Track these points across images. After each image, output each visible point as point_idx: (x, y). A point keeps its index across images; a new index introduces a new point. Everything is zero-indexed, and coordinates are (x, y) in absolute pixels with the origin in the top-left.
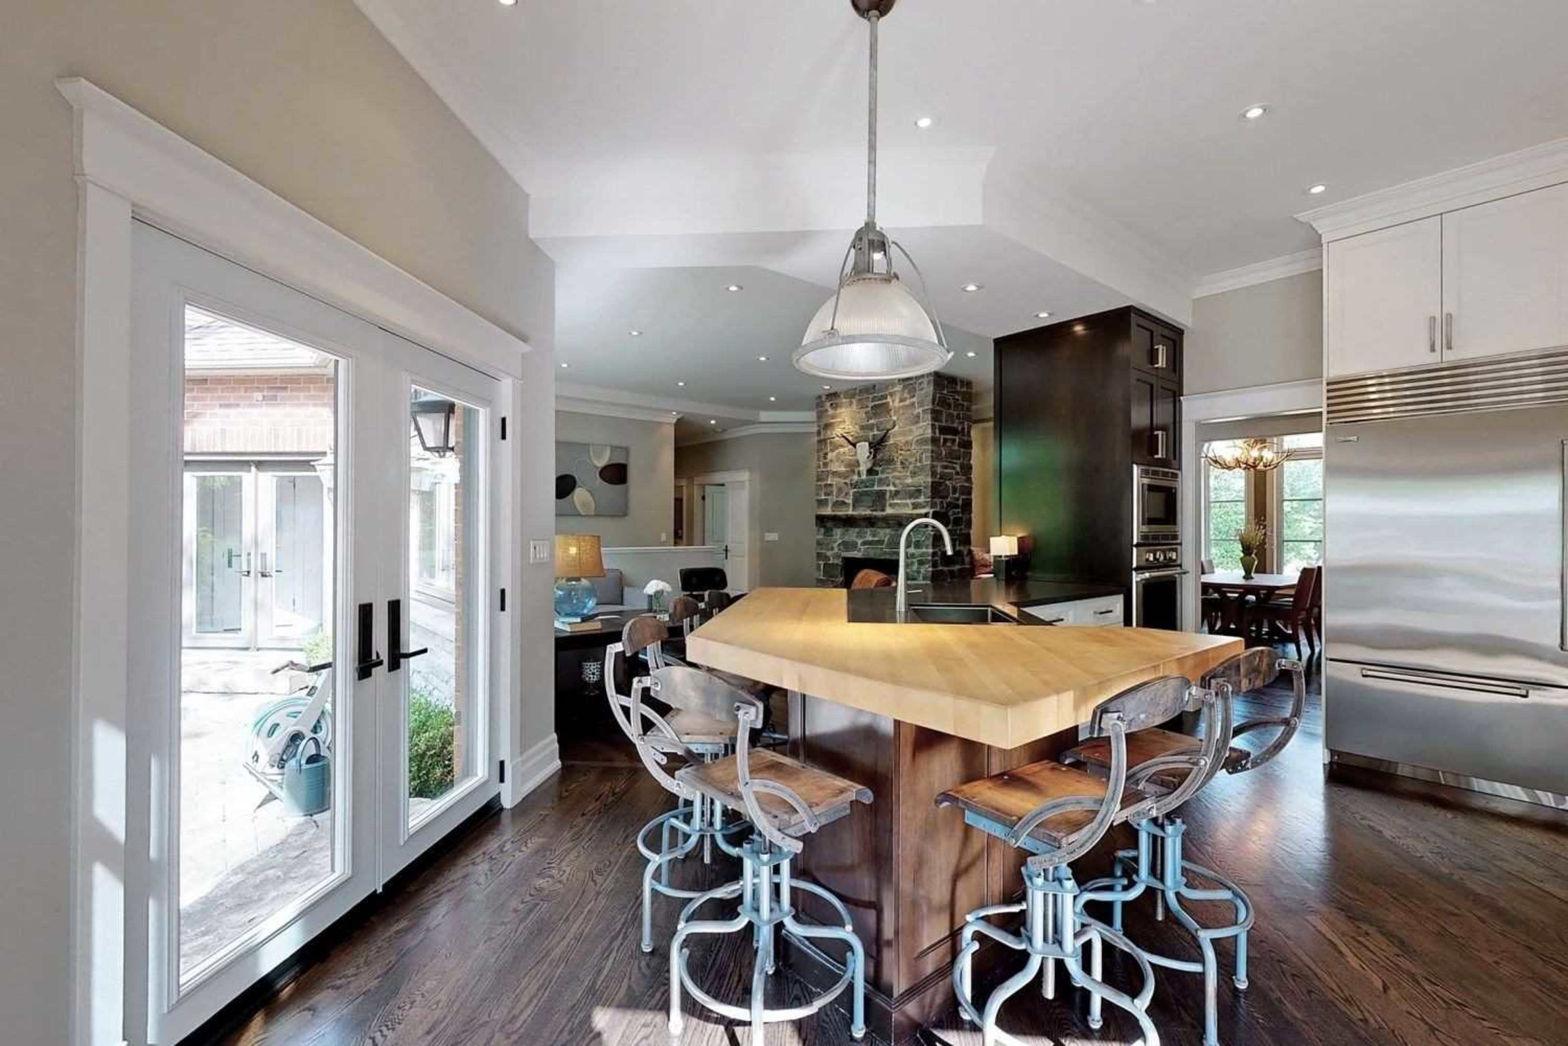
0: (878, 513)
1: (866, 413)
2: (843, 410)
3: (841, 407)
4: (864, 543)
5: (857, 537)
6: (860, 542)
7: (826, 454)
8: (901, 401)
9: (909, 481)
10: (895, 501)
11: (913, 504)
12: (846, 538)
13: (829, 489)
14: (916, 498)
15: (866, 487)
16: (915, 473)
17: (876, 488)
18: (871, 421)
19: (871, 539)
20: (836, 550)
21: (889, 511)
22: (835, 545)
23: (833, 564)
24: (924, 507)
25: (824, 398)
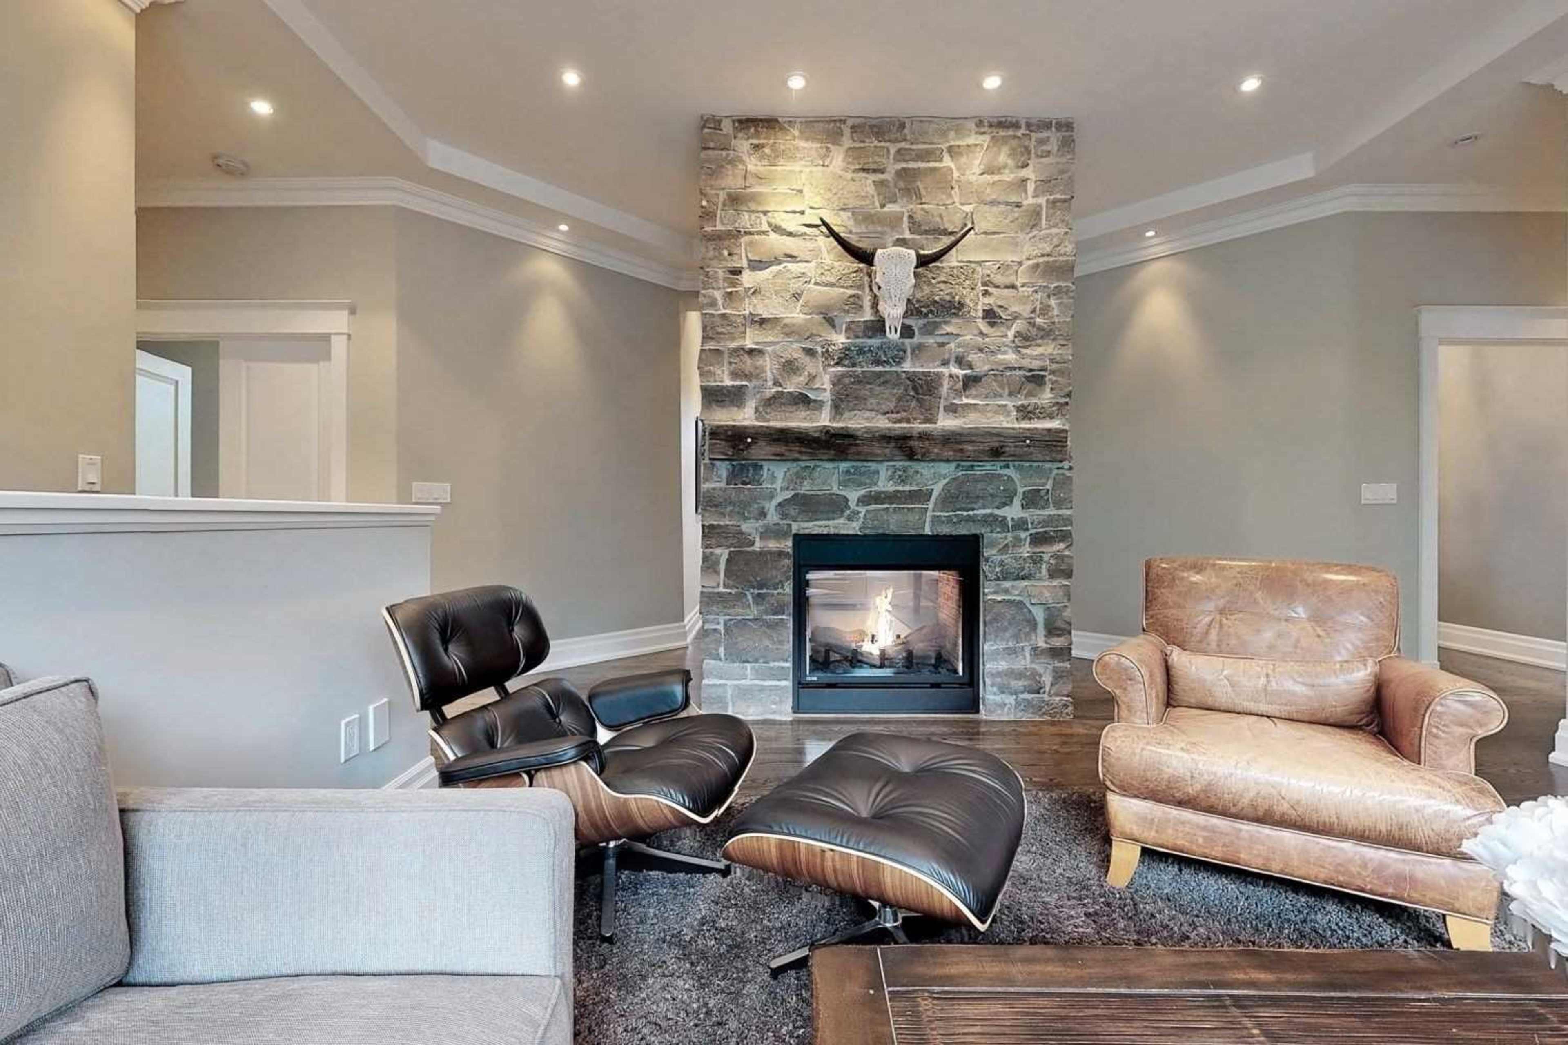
0: (918, 426)
1: (879, 184)
2: (797, 167)
3: (792, 158)
4: (864, 501)
5: (842, 484)
6: (853, 495)
7: (737, 272)
8: (989, 170)
9: (1010, 357)
10: (965, 401)
11: (1019, 409)
12: (806, 488)
13: (748, 363)
14: (1030, 394)
15: (878, 362)
16: (1026, 338)
17: (908, 366)
18: (890, 208)
19: (890, 487)
20: (773, 517)
21: (946, 423)
22: (771, 506)
23: (761, 553)
24: (1051, 417)
25: (727, 127)
